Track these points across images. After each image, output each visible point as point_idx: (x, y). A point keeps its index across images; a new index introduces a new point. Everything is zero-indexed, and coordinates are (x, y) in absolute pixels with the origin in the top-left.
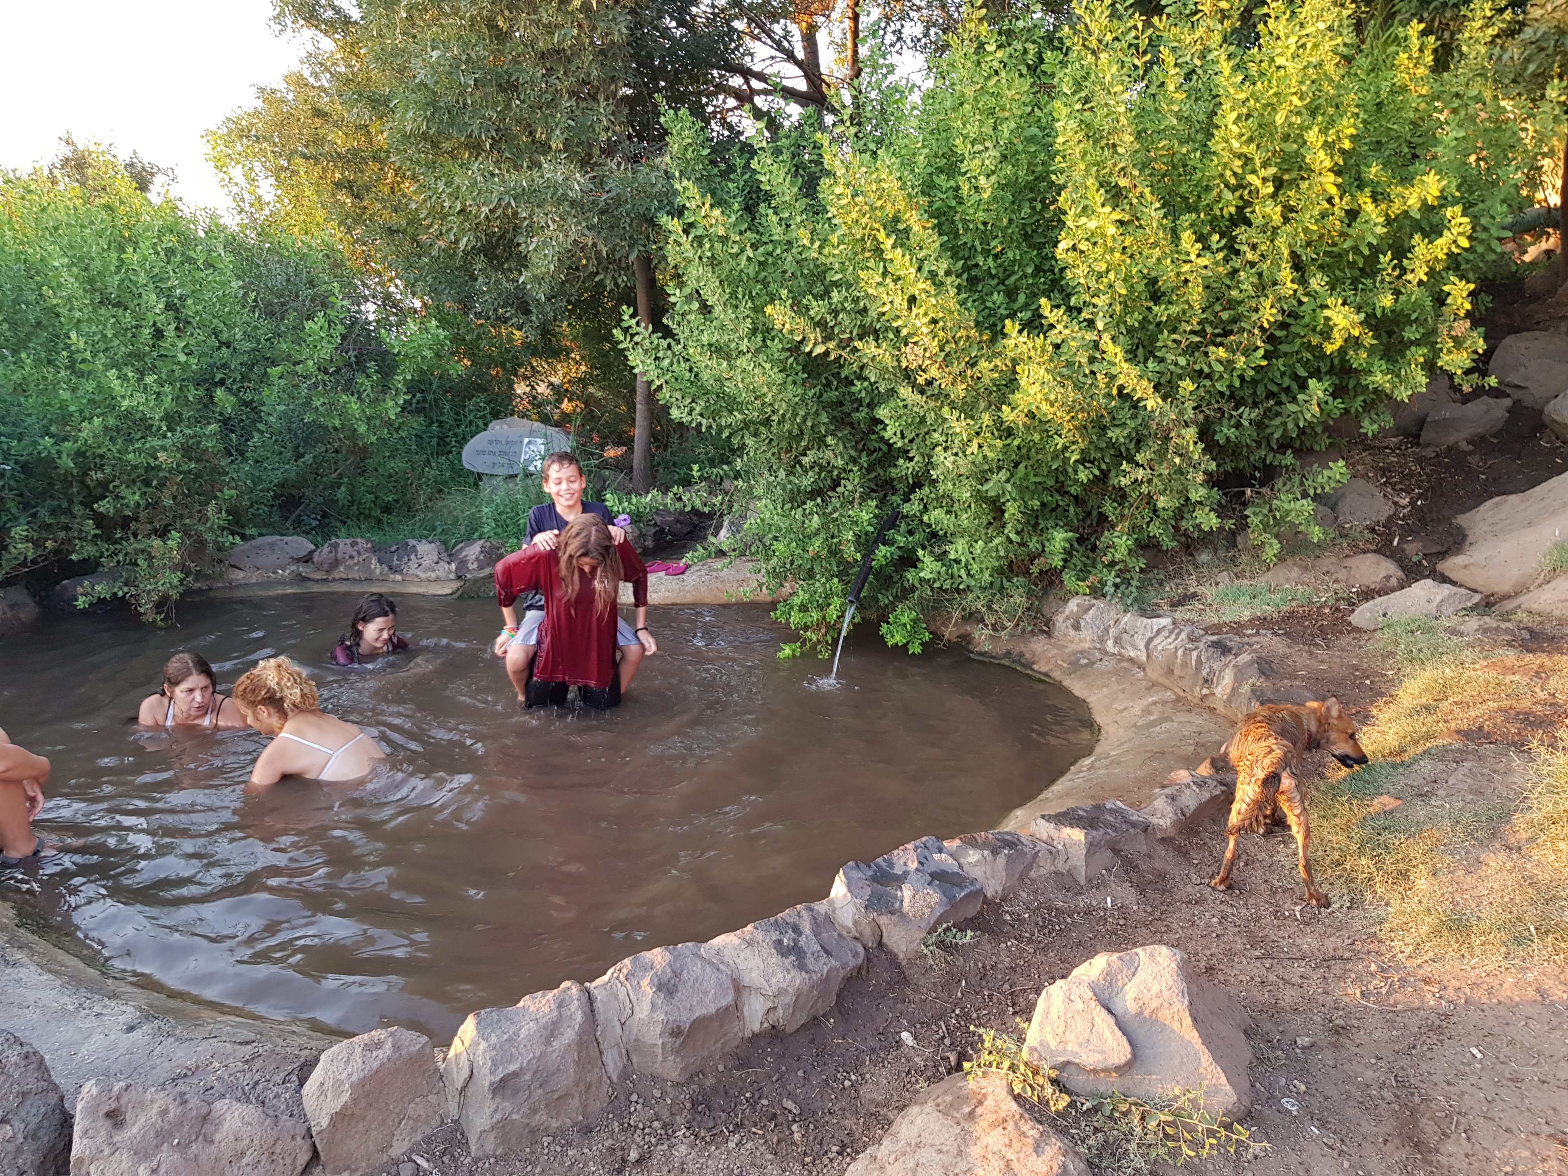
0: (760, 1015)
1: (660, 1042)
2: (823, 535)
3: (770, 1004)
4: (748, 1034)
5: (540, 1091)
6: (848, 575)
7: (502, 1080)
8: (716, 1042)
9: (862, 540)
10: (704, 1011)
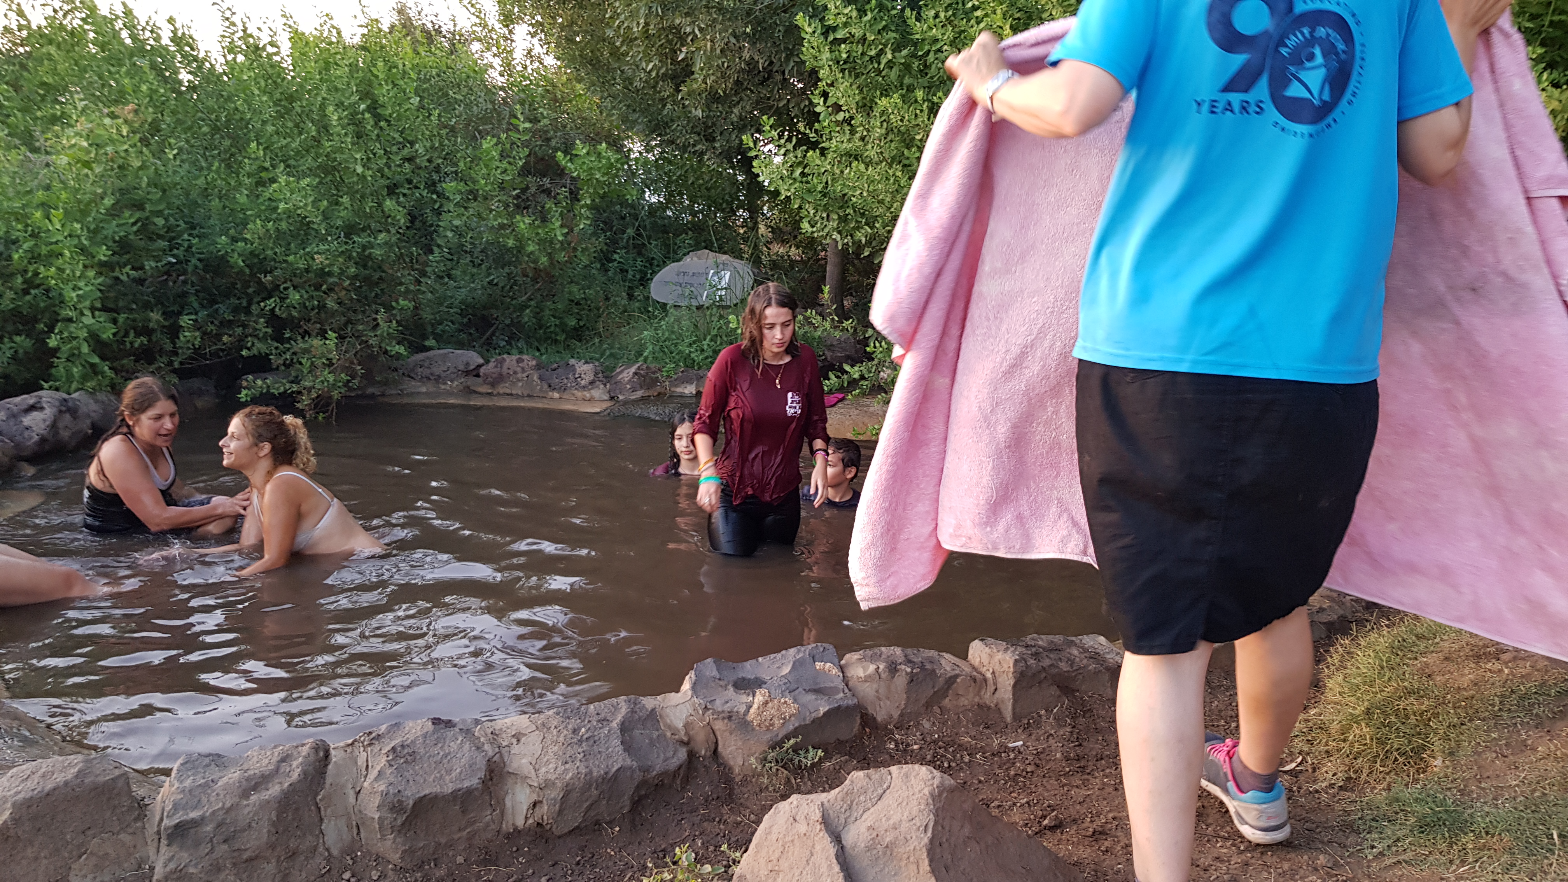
0: (525, 808)
1: (376, 816)
3: (534, 797)
4: (507, 827)
5: (225, 847)
7: (177, 826)
8: (460, 830)
10: (438, 789)
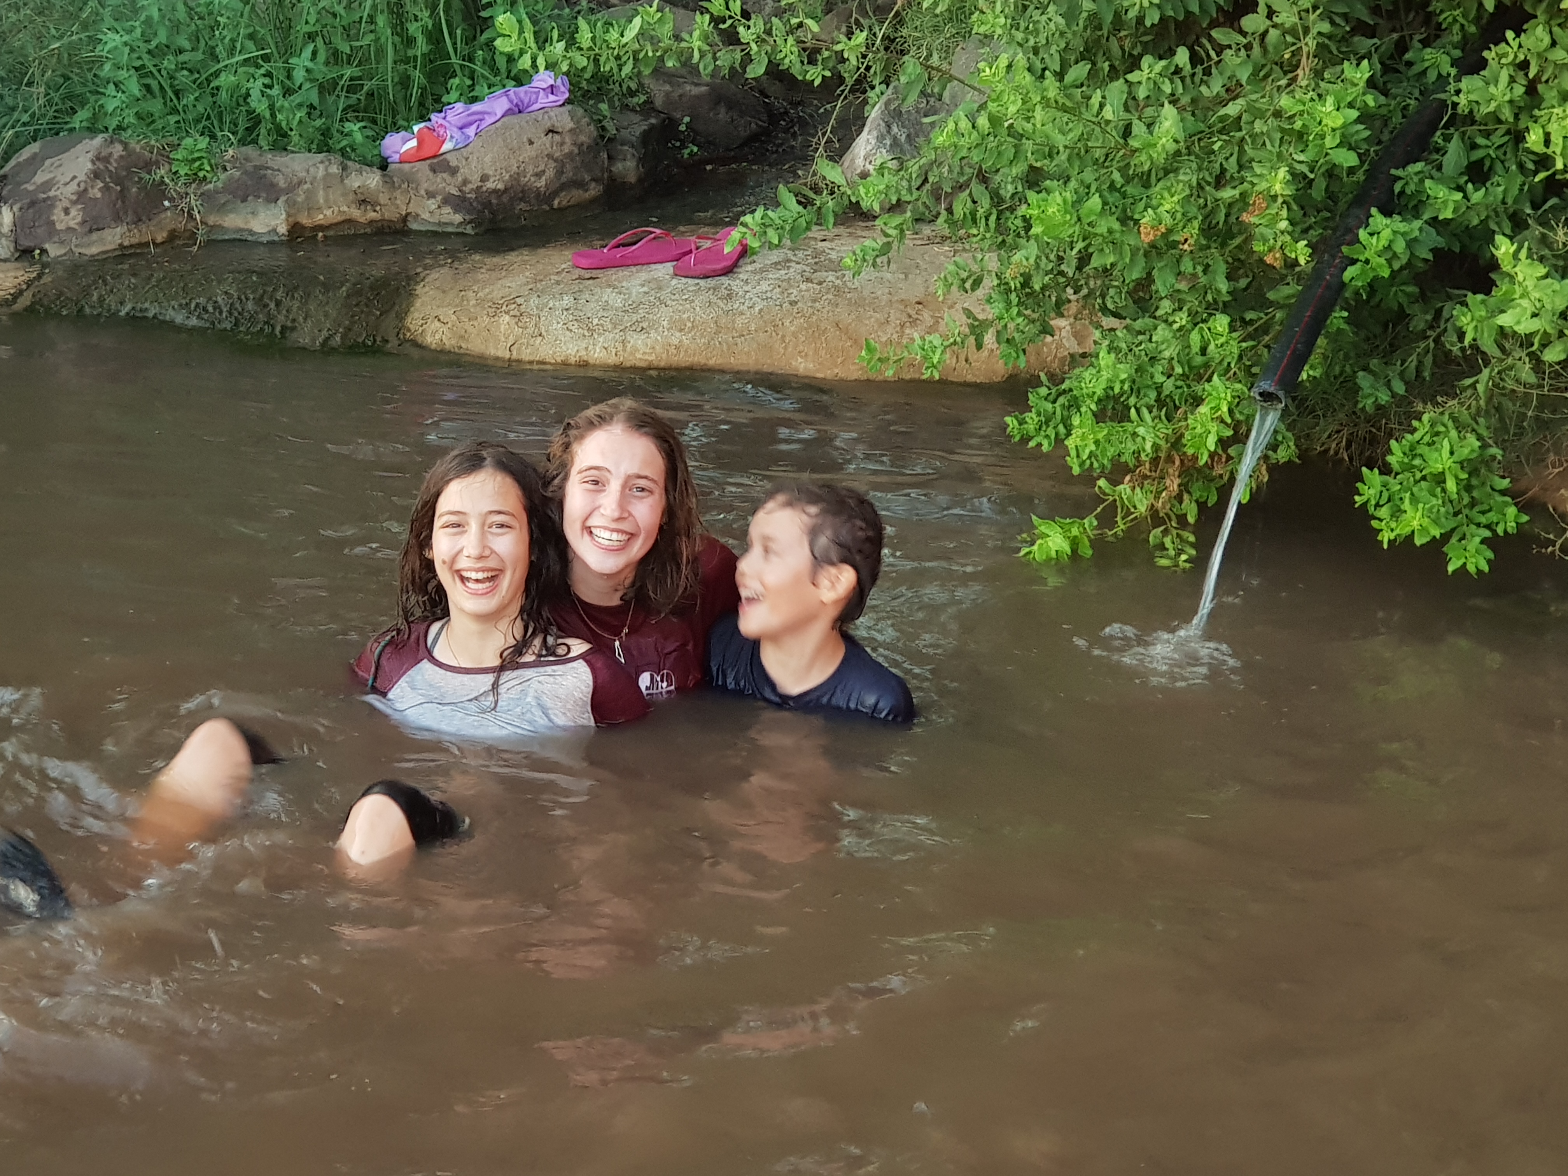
2: (1188, 176)
6: (1264, 304)
9: (1318, 192)
